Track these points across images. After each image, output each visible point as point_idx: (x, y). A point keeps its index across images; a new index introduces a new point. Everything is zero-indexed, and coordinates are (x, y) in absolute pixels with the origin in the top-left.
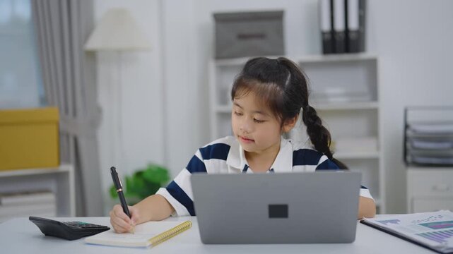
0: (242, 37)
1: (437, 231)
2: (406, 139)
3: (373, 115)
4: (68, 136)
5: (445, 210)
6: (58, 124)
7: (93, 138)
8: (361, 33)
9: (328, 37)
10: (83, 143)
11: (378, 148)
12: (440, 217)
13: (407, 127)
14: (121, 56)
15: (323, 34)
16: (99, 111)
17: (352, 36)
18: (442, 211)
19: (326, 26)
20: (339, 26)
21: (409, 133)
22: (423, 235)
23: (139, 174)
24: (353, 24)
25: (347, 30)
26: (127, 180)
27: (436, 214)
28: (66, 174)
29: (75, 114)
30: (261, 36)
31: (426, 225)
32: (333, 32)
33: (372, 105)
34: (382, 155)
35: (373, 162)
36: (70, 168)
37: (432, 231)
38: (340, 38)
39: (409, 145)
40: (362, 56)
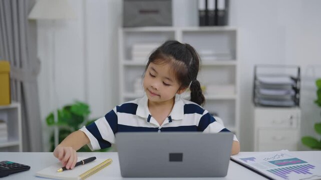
0: (142, 12)
1: (280, 167)
2: (255, 87)
3: (232, 69)
4: (16, 81)
5: (285, 149)
6: (9, 74)
7: (35, 83)
8: (226, 12)
9: (203, 14)
10: (27, 86)
11: (235, 92)
12: (282, 155)
13: (255, 78)
14: (54, 24)
15: (200, 11)
16: (39, 62)
17: (220, 14)
18: (283, 150)
19: (202, 7)
20: (211, 7)
21: (257, 83)
22: (272, 171)
23: (67, 108)
24: (221, 6)
25: (216, 10)
26: (59, 112)
27: (279, 153)
28: (15, 109)
29: (21, 66)
30: (156, 12)
31: (273, 162)
32: (207, 11)
33: (232, 63)
34: (237, 97)
35: (232, 102)
36: (17, 105)
37: (277, 167)
38: (212, 15)
39: (256, 91)
40: (226, 28)
